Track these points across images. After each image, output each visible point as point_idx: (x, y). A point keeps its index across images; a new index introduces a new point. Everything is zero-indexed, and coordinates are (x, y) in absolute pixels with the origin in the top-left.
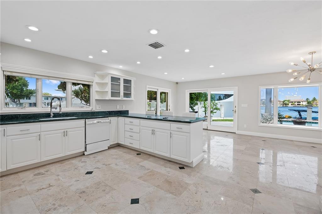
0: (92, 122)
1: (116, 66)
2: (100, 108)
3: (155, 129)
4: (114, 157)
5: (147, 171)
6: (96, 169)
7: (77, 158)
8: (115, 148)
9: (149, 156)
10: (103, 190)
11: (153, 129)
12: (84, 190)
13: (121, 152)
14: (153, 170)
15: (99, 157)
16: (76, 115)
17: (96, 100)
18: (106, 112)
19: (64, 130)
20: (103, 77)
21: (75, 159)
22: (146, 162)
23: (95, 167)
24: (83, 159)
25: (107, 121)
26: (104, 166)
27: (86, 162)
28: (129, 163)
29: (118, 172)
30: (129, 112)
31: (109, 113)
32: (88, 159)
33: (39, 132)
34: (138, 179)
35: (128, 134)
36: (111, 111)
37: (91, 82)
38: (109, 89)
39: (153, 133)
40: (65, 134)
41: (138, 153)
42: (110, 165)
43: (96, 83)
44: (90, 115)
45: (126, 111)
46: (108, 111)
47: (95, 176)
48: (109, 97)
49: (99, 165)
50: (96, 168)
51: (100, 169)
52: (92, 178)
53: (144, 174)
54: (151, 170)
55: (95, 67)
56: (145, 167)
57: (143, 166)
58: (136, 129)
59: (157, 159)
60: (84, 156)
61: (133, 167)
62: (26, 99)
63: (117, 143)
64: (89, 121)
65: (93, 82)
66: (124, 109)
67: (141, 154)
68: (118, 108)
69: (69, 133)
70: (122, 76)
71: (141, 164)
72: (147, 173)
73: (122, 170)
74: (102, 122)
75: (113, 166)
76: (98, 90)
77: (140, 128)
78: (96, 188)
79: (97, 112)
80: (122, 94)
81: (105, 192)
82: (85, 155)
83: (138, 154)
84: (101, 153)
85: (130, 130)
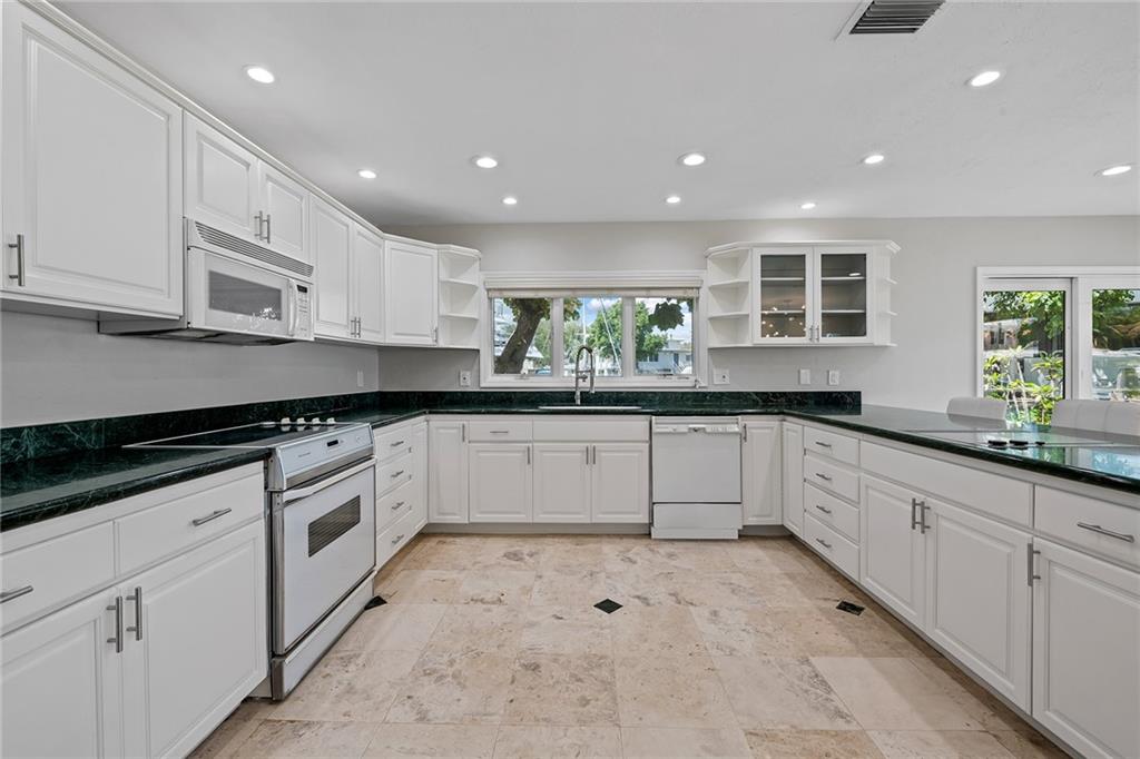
0: (670, 429)
1: (785, 210)
2: (727, 380)
3: (930, 501)
4: (735, 578)
5: (821, 722)
6: (637, 600)
7: (625, 540)
8: (769, 543)
9: (901, 639)
10: (583, 698)
11: (920, 498)
12: (543, 661)
13: (777, 571)
14: (863, 732)
15: (688, 559)
16: (643, 400)
17: (711, 350)
18: (748, 393)
19: (588, 444)
20: (734, 262)
21: (618, 540)
22: (860, 664)
23: (638, 593)
24: (638, 549)
25: (730, 430)
26: (671, 601)
27: (635, 562)
28: (769, 629)
29: (696, 650)
30: (864, 401)
31: (764, 401)
32: (649, 555)
33: (530, 442)
34: (743, 739)
35: (816, 497)
36: (774, 393)
37: (692, 288)
38: (753, 305)
39: (918, 519)
40: (591, 456)
41: (852, 599)
42: (691, 608)
43: (713, 289)
44: (689, 403)
45: (849, 393)
46: (757, 393)
47: (610, 627)
48: (754, 336)
49: (659, 593)
50: (638, 597)
51: (649, 608)
52: (597, 630)
53: (793, 727)
54: (853, 727)
55: (702, 233)
56: (829, 690)
57: (823, 682)
58: (844, 481)
59: (945, 677)
60: (645, 541)
61: (772, 659)
62: (651, 360)
63: (780, 523)
64: (664, 424)
65: (698, 288)
66: (837, 383)
67: (867, 610)
68: (808, 380)
69: (601, 456)
70: (812, 245)
71: (821, 664)
72: (816, 732)
73: (714, 652)
74: (708, 430)
75: (699, 616)
76: (718, 312)
77: (859, 478)
78: (572, 676)
79: (714, 393)
80: (814, 318)
81: (580, 709)
82: (653, 537)
83: (845, 606)
84: (702, 545)
85: (819, 481)
